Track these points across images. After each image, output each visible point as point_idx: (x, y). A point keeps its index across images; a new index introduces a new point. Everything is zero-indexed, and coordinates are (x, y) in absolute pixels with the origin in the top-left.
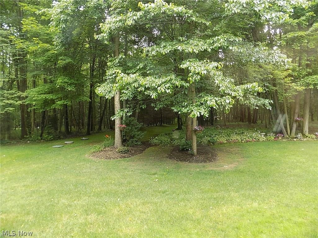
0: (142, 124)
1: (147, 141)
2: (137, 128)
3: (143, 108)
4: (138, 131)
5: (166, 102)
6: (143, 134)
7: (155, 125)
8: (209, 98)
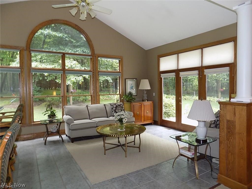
0: (40, 88)
1: (43, 99)
2: (36, 90)
3: (40, 79)
4: (37, 92)
5: (53, 77)
6: (41, 94)
7: (51, 89)
8: (72, 77)
